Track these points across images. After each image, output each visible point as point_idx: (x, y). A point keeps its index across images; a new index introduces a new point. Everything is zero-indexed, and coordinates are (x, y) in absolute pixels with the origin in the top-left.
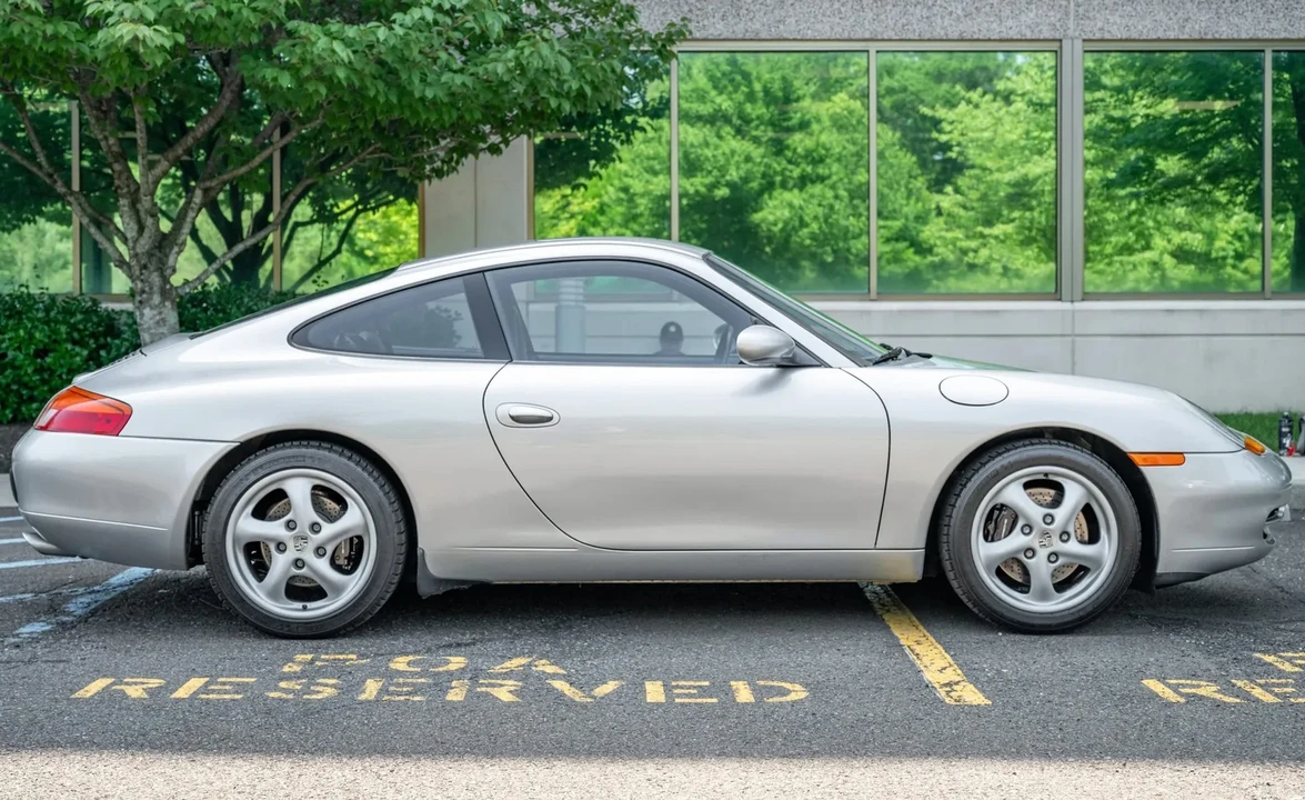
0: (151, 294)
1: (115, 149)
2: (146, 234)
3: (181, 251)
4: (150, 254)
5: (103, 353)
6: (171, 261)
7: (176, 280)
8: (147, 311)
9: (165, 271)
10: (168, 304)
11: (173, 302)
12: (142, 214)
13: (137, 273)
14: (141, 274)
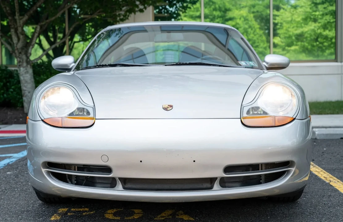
0: (23, 62)
1: (9, 11)
2: (21, 42)
3: (33, 47)
4: (22, 49)
5: (8, 84)
6: (29, 51)
7: (32, 58)
8: (22, 69)
9: (28, 55)
10: (29, 66)
11: (31, 65)
12: (19, 35)
13: (18, 55)
14: (19, 55)
